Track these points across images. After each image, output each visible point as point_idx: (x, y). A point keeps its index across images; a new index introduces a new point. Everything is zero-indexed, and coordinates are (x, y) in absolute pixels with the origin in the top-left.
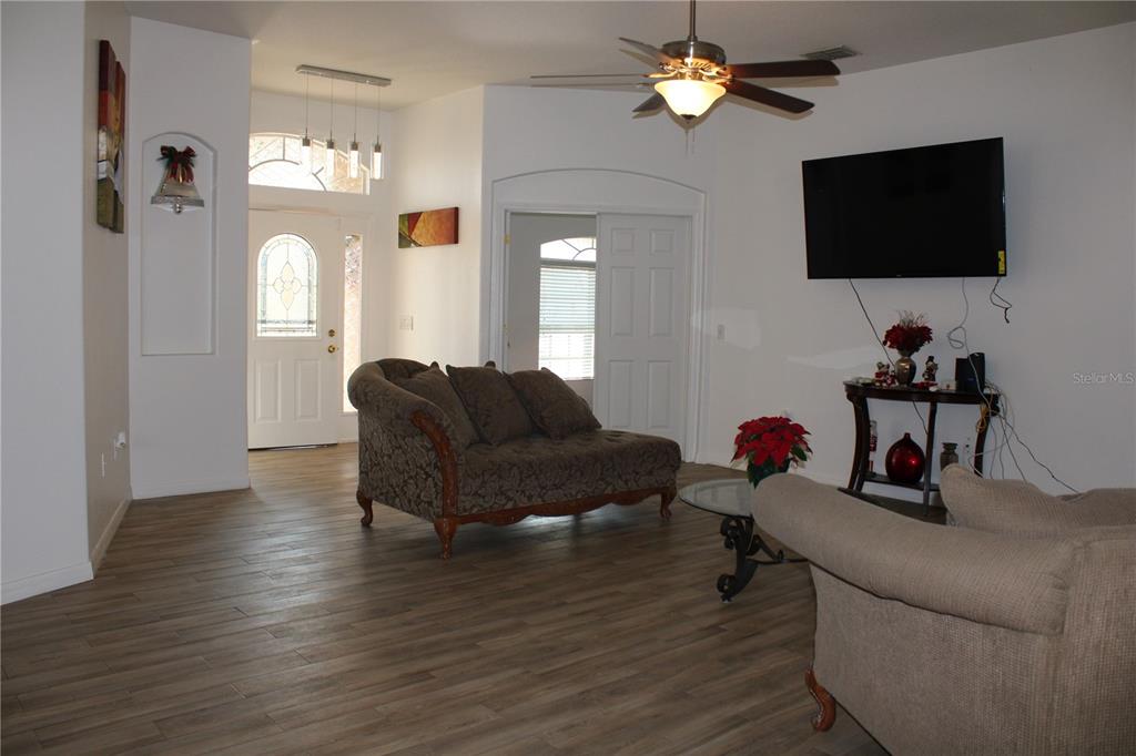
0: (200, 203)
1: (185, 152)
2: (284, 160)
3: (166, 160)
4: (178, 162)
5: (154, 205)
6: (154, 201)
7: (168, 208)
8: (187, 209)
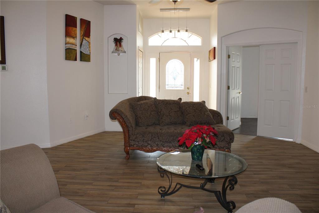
0: (125, 52)
1: (120, 39)
2: (175, 37)
3: (115, 41)
4: (118, 41)
5: (113, 54)
6: (113, 52)
7: (116, 54)
8: (121, 54)
